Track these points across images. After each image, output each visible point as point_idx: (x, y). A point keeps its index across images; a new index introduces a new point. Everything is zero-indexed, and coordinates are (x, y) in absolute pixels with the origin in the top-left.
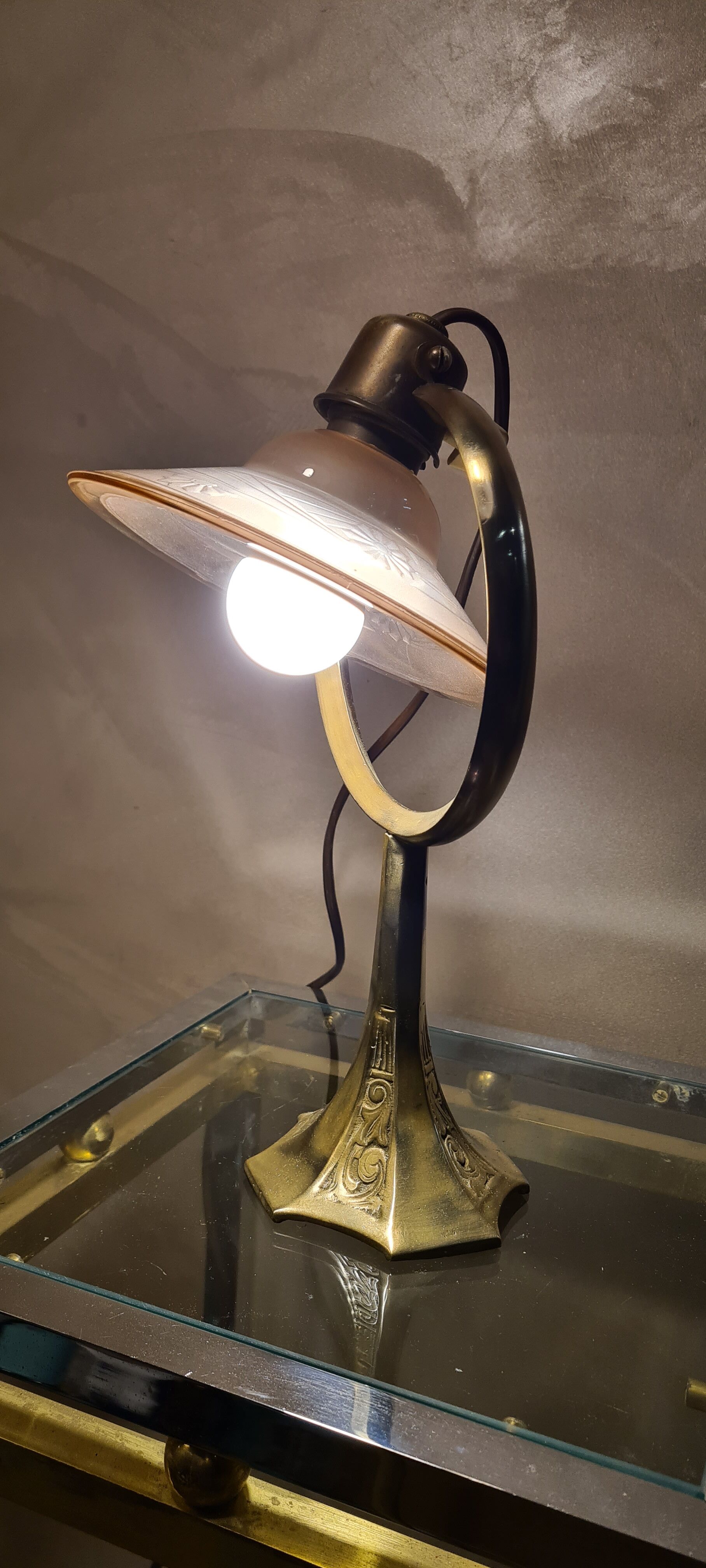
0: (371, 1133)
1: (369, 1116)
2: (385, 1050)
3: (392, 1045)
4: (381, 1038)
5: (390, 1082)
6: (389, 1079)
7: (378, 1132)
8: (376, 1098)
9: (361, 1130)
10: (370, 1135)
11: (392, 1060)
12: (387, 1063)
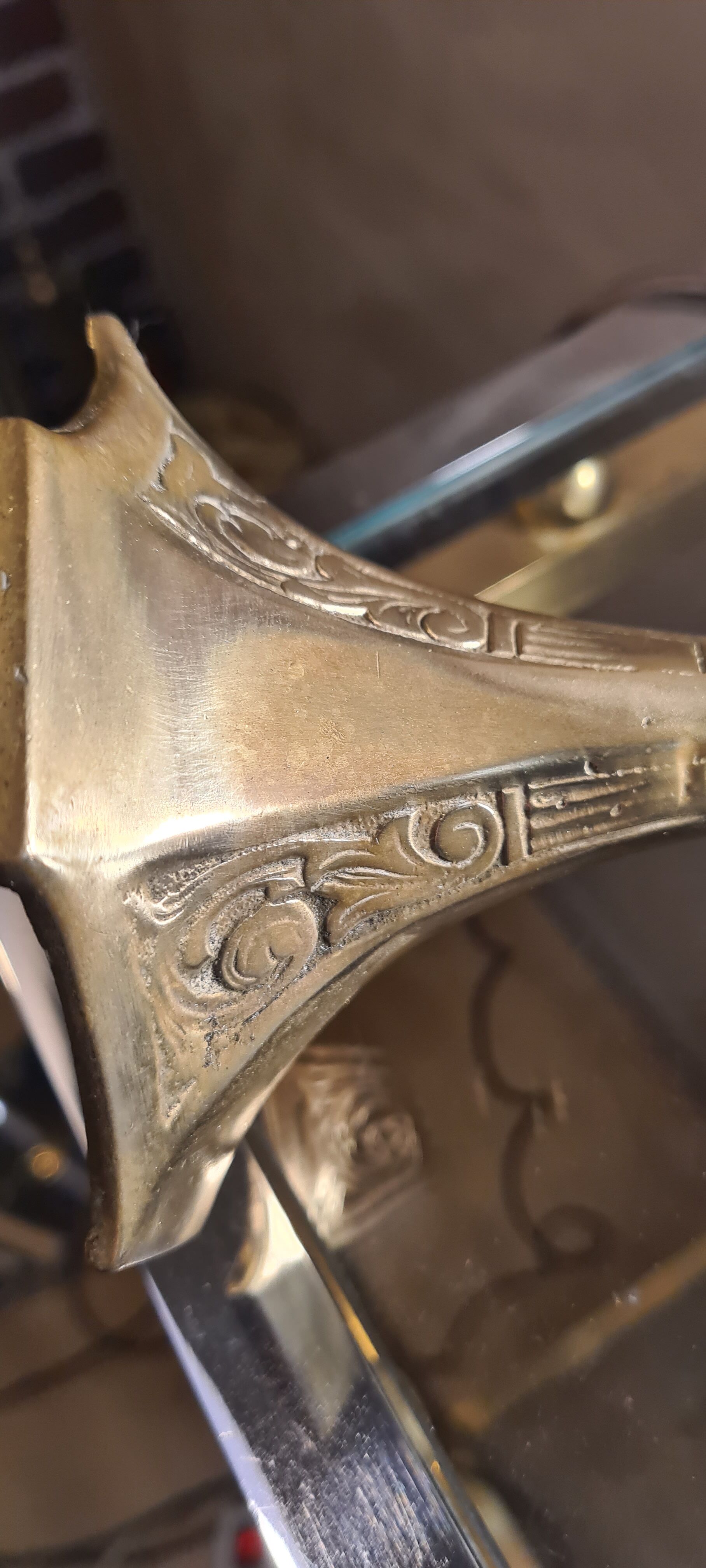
0: (348, 882)
1: (393, 848)
2: (591, 811)
3: (612, 830)
4: (623, 787)
5: (505, 858)
6: (512, 853)
7: (358, 895)
8: (445, 841)
9: (345, 847)
10: (342, 880)
11: (567, 842)
12: (552, 830)
